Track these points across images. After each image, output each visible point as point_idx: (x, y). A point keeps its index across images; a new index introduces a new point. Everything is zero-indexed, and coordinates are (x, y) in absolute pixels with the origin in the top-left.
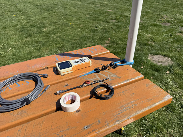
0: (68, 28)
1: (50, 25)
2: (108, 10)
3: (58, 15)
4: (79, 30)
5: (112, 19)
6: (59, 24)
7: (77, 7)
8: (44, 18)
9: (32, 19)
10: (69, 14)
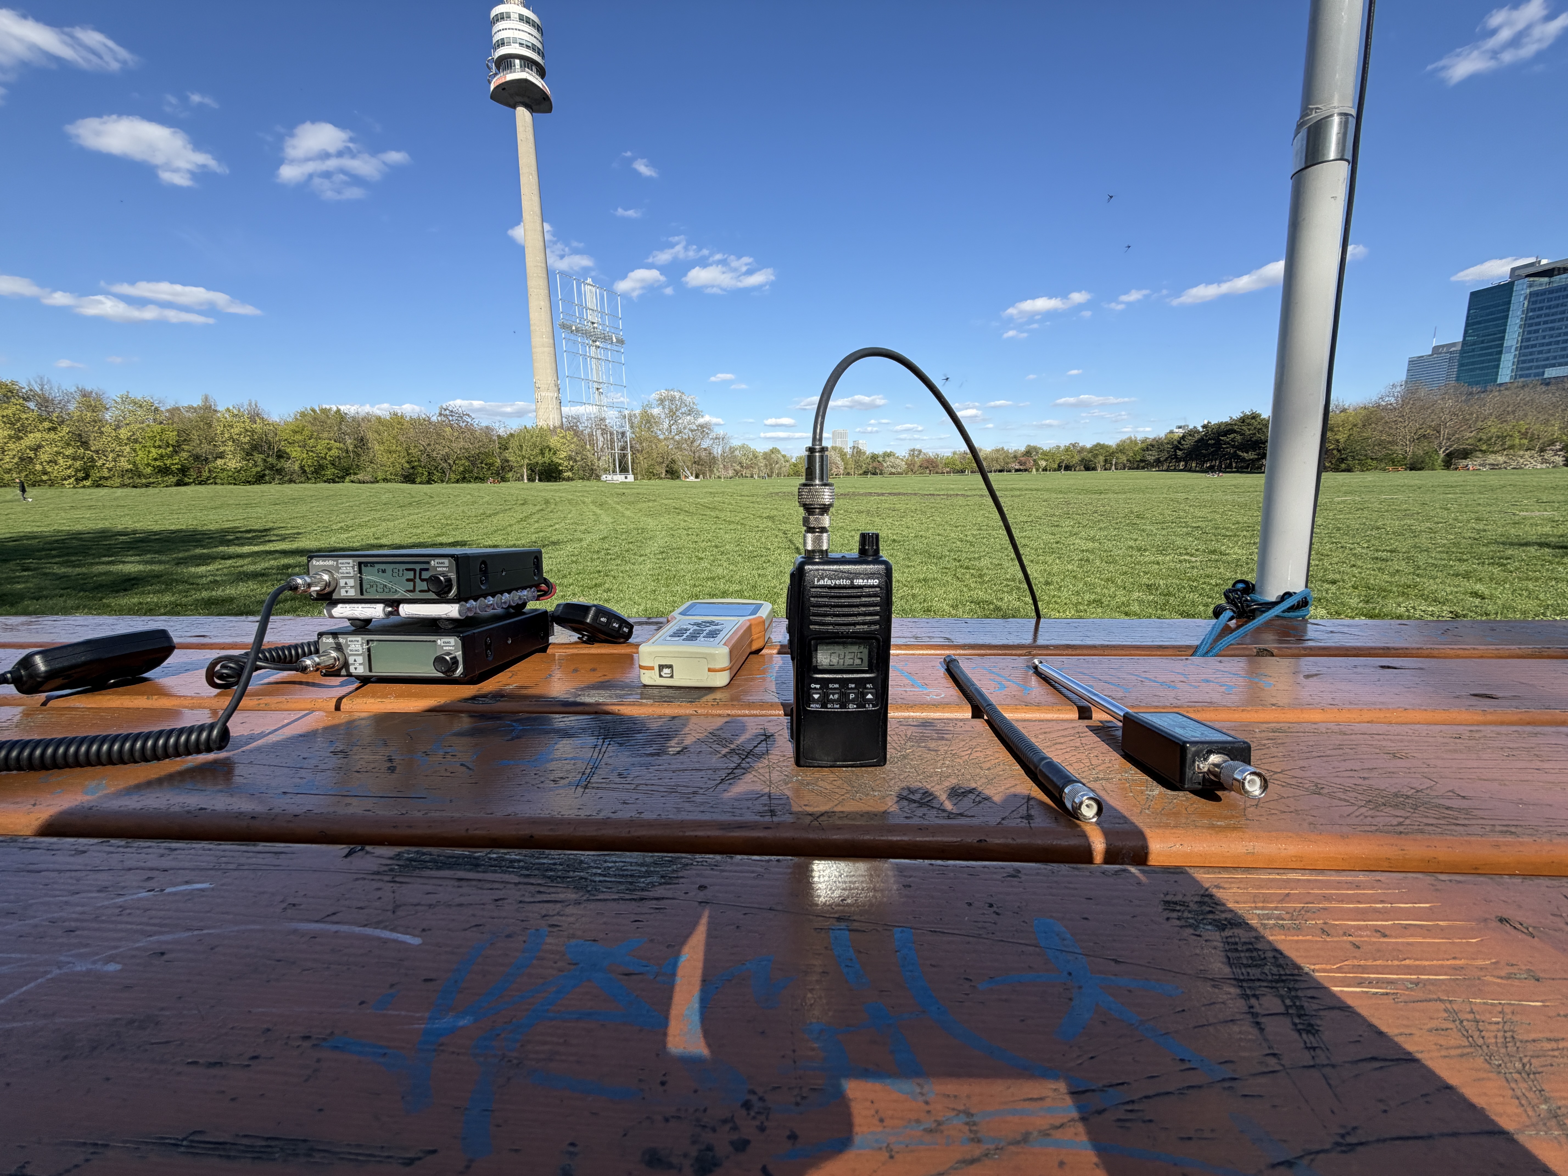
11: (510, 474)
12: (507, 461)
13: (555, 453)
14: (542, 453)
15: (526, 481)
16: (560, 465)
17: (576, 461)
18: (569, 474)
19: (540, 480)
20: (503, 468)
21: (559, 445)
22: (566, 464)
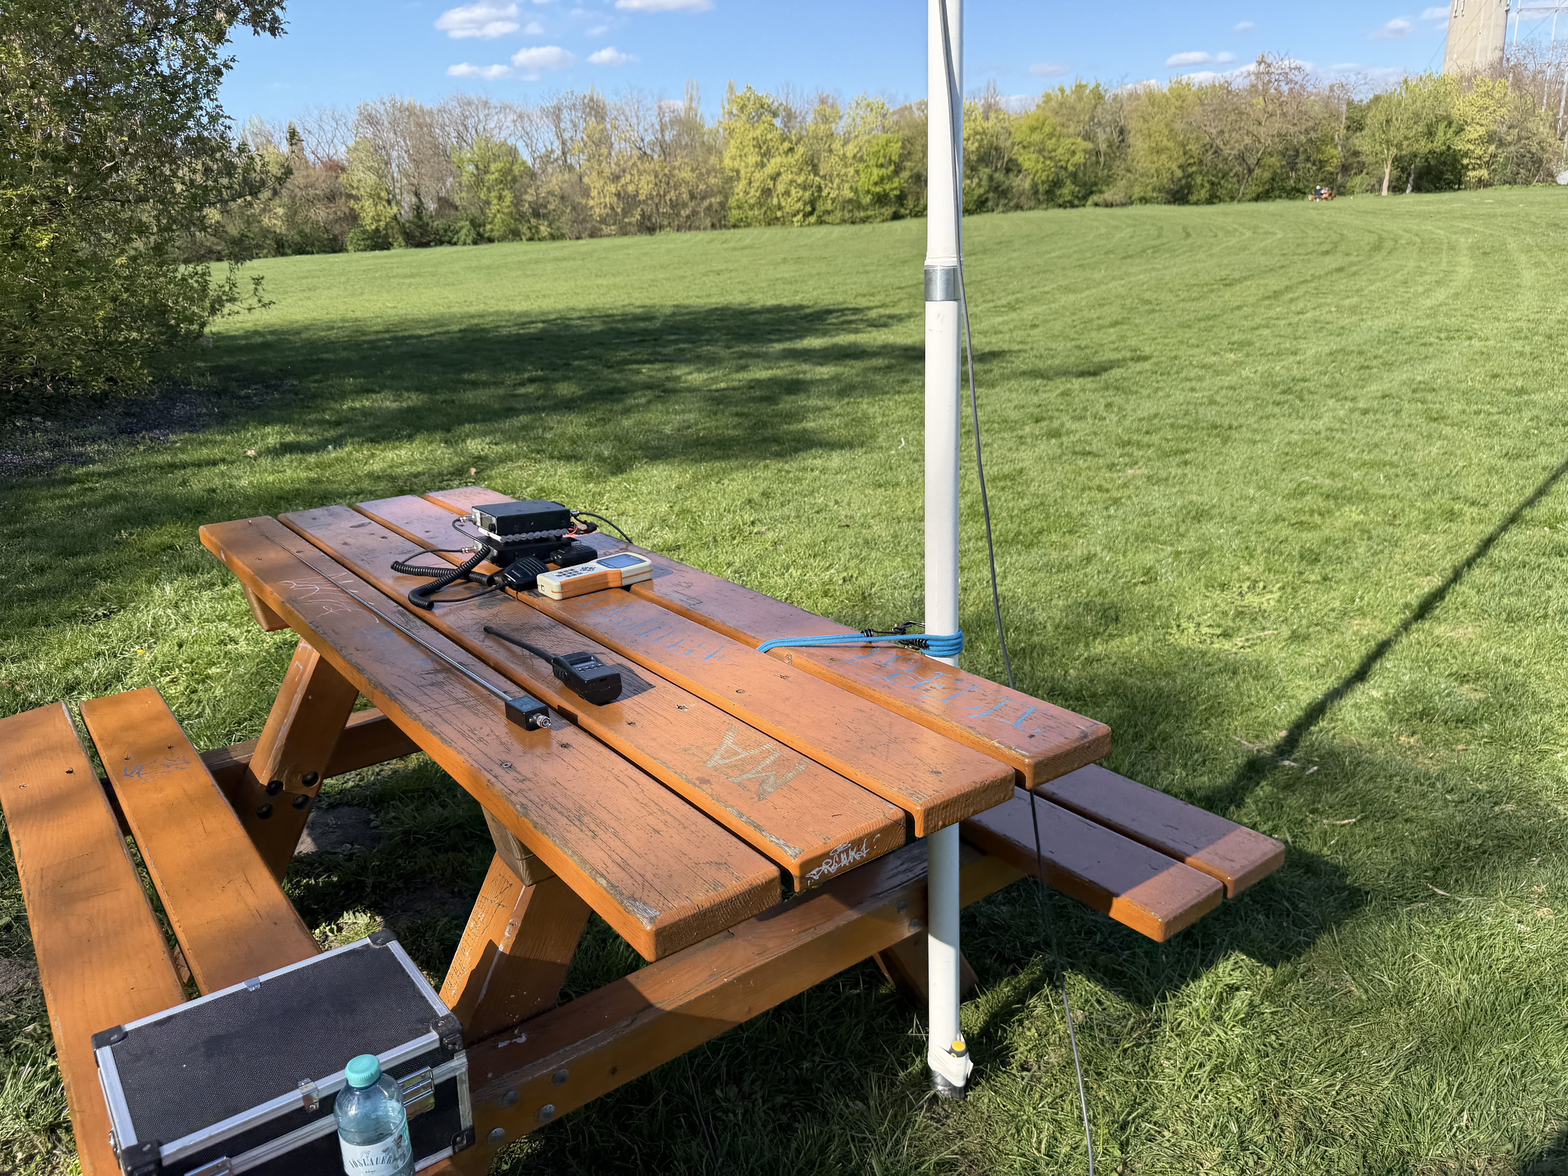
11: (1358, 180)
12: (1356, 154)
13: (1460, 130)
14: (1430, 134)
15: (1385, 192)
16: (1466, 155)
17: (1501, 144)
18: (1484, 173)
19: (1417, 189)
20: (1345, 169)
21: (1472, 112)
22: (1479, 152)
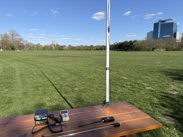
0: (93, 89)
1: (80, 86)
2: (124, 78)
3: (84, 79)
4: (102, 91)
5: (127, 85)
6: (86, 86)
7: (98, 73)
8: (74, 80)
9: (65, 80)
10: (93, 79)
